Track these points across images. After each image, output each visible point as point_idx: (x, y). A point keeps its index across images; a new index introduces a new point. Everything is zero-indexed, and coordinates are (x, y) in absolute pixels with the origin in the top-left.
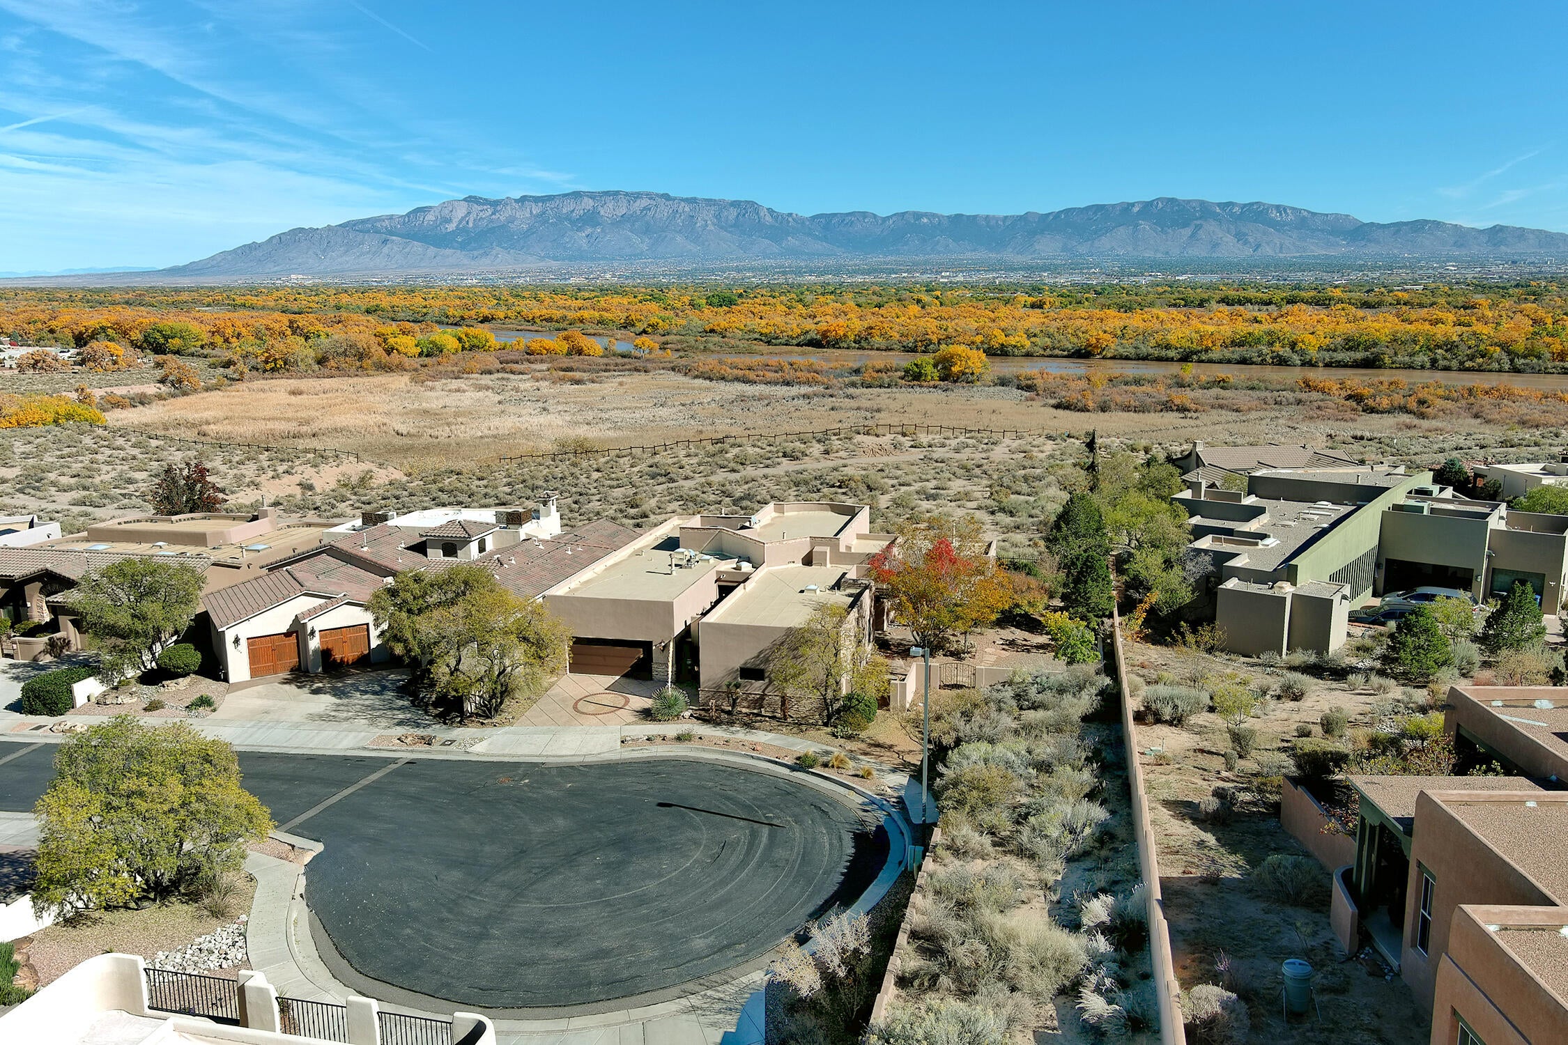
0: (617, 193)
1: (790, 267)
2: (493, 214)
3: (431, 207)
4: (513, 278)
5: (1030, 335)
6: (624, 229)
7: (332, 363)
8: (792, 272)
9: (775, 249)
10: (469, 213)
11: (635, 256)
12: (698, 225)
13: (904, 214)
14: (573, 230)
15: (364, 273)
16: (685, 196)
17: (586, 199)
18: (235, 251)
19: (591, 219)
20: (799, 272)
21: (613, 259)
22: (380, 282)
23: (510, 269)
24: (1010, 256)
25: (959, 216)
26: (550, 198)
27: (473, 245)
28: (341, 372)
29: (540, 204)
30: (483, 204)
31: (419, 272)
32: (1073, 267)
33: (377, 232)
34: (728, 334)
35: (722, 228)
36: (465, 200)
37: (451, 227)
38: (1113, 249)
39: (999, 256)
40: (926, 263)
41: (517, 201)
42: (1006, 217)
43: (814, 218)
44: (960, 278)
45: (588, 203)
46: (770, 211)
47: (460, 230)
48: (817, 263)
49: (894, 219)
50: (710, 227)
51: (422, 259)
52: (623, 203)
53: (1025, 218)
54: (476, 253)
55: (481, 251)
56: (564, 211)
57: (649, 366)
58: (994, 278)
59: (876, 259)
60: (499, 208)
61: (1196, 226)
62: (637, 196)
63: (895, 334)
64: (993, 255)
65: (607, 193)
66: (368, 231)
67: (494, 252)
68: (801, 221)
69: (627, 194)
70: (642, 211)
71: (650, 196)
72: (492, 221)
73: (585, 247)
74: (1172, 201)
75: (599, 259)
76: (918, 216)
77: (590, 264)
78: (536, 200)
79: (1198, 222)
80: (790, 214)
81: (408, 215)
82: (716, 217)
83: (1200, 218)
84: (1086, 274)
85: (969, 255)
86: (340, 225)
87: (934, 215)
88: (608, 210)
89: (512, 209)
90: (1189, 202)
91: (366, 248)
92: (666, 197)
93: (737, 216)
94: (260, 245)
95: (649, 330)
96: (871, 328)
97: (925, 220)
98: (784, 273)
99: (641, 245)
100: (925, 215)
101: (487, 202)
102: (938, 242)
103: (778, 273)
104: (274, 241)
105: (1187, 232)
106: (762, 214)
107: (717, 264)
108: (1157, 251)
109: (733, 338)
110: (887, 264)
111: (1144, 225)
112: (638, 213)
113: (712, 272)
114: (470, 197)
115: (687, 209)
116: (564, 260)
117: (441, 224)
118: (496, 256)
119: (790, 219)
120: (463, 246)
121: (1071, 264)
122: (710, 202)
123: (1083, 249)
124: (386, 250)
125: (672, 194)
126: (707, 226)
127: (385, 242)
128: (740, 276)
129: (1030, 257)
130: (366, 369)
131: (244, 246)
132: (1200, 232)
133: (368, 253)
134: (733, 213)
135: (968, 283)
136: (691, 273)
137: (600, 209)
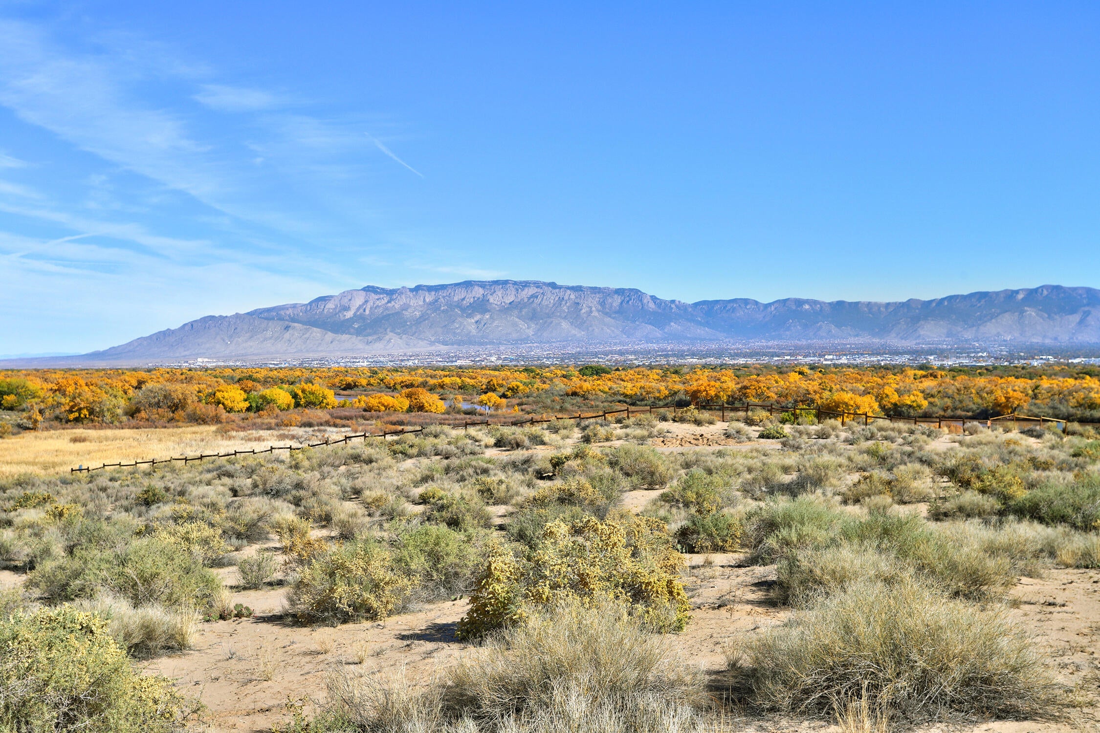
0: (505, 283)
1: (672, 350)
2: (389, 302)
3: (332, 297)
4: (402, 361)
5: (928, 395)
6: (511, 315)
7: (143, 414)
8: (674, 355)
9: (658, 333)
10: (366, 302)
11: (521, 340)
12: (583, 311)
13: (785, 301)
14: (462, 316)
15: (265, 357)
16: (571, 284)
17: (476, 288)
18: (151, 337)
19: (481, 306)
20: (681, 355)
21: (500, 343)
22: (277, 365)
23: (401, 352)
24: (894, 341)
25: (840, 303)
26: (443, 287)
27: (368, 331)
28: (151, 423)
29: (433, 293)
30: (380, 293)
31: (316, 356)
32: (959, 352)
33: (281, 319)
34: (590, 397)
35: (606, 314)
36: (364, 289)
37: (349, 314)
38: (998, 334)
39: (883, 341)
40: (809, 347)
41: (411, 290)
42: (888, 304)
43: (696, 304)
44: (844, 360)
45: (479, 292)
46: (653, 298)
47: (357, 317)
48: (699, 347)
49: (776, 305)
50: (595, 314)
51: (320, 344)
52: (512, 290)
53: (908, 305)
54: (370, 338)
55: (375, 337)
56: (456, 299)
57: (490, 420)
58: (878, 361)
59: (758, 344)
60: (394, 297)
61: (1085, 312)
62: (525, 284)
63: (773, 395)
64: (876, 340)
65: (496, 283)
66: (273, 319)
67: (387, 337)
68: (683, 307)
69: (515, 283)
70: (529, 299)
71: (537, 284)
72: (387, 309)
73: (474, 332)
74: (1058, 288)
75: (486, 344)
76: (799, 302)
77: (477, 348)
78: (430, 289)
79: (1086, 309)
80: (673, 301)
81: (311, 303)
82: (601, 305)
83: (1088, 305)
84: (974, 357)
85: (852, 340)
86: (248, 313)
87: (815, 302)
88: (496, 299)
89: (406, 298)
90: (1074, 289)
91: (269, 334)
92: (553, 285)
93: (621, 303)
94: (173, 332)
95: (509, 394)
96: (746, 388)
97: (807, 307)
98: (666, 356)
99: (527, 331)
100: (807, 301)
101: (384, 291)
102: (821, 327)
103: (660, 356)
104: (187, 328)
105: (1075, 318)
106: (645, 301)
107: (601, 348)
108: (1045, 337)
109: (597, 399)
110: (770, 348)
111: (1030, 312)
112: (526, 300)
113: (596, 355)
114: (368, 287)
115: (573, 297)
116: (452, 344)
117: (340, 311)
118: (389, 341)
119: (673, 306)
120: (359, 332)
121: (958, 348)
122: (595, 290)
123: (968, 335)
124: (287, 335)
125: (559, 283)
126: (591, 312)
127: (287, 328)
128: (622, 358)
129: (914, 342)
130: (178, 421)
131: (160, 332)
132: (1089, 318)
133: (271, 338)
134: (617, 300)
135: (853, 364)
136: (575, 356)
137: (489, 297)
